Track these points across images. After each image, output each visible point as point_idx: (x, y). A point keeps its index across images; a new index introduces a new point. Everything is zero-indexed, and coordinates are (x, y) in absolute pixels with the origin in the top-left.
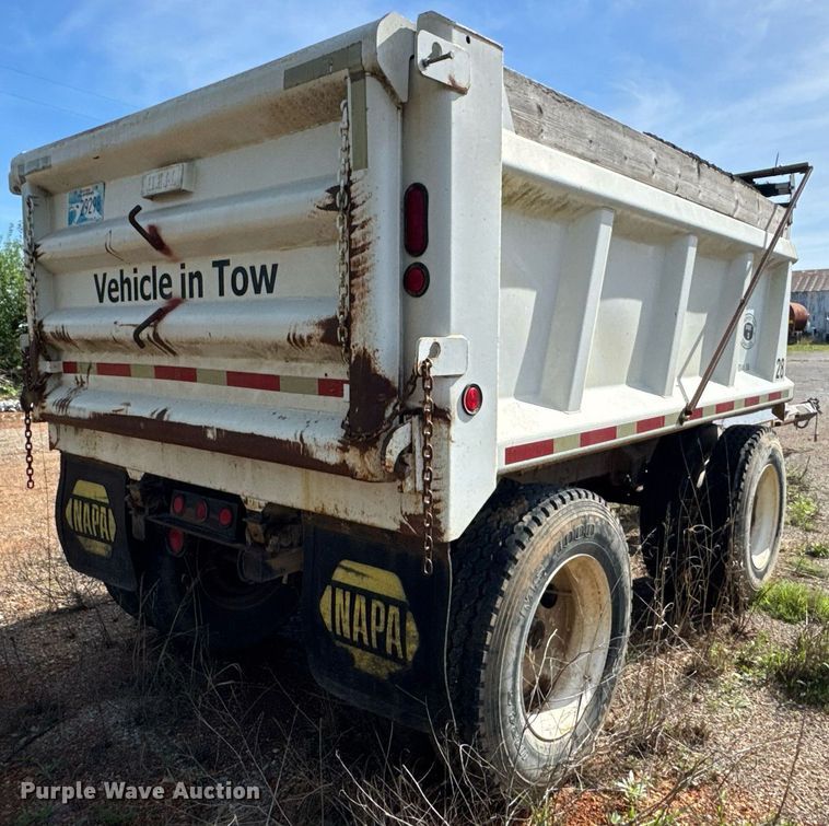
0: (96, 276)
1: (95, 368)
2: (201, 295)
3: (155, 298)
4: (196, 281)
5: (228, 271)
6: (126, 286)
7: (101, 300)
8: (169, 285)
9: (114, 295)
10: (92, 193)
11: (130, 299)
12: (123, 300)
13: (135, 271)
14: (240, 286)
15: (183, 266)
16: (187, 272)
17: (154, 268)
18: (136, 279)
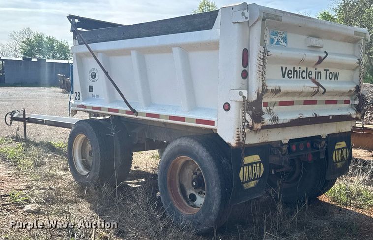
0: (282, 67)
1: (277, 103)
2: (321, 79)
3: (306, 78)
4: (319, 74)
5: (328, 73)
6: (295, 73)
7: (284, 77)
8: (311, 74)
9: (290, 75)
10: (282, 35)
11: (297, 78)
12: (294, 78)
13: (300, 68)
14: (331, 77)
15: (316, 69)
16: (317, 71)
17: (307, 68)
18: (300, 71)
